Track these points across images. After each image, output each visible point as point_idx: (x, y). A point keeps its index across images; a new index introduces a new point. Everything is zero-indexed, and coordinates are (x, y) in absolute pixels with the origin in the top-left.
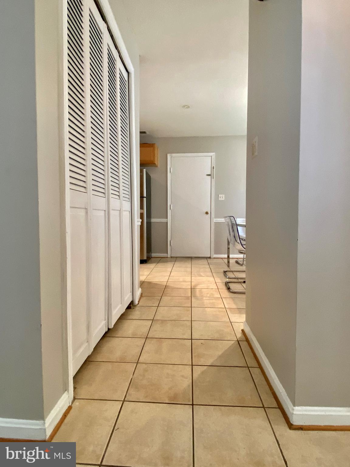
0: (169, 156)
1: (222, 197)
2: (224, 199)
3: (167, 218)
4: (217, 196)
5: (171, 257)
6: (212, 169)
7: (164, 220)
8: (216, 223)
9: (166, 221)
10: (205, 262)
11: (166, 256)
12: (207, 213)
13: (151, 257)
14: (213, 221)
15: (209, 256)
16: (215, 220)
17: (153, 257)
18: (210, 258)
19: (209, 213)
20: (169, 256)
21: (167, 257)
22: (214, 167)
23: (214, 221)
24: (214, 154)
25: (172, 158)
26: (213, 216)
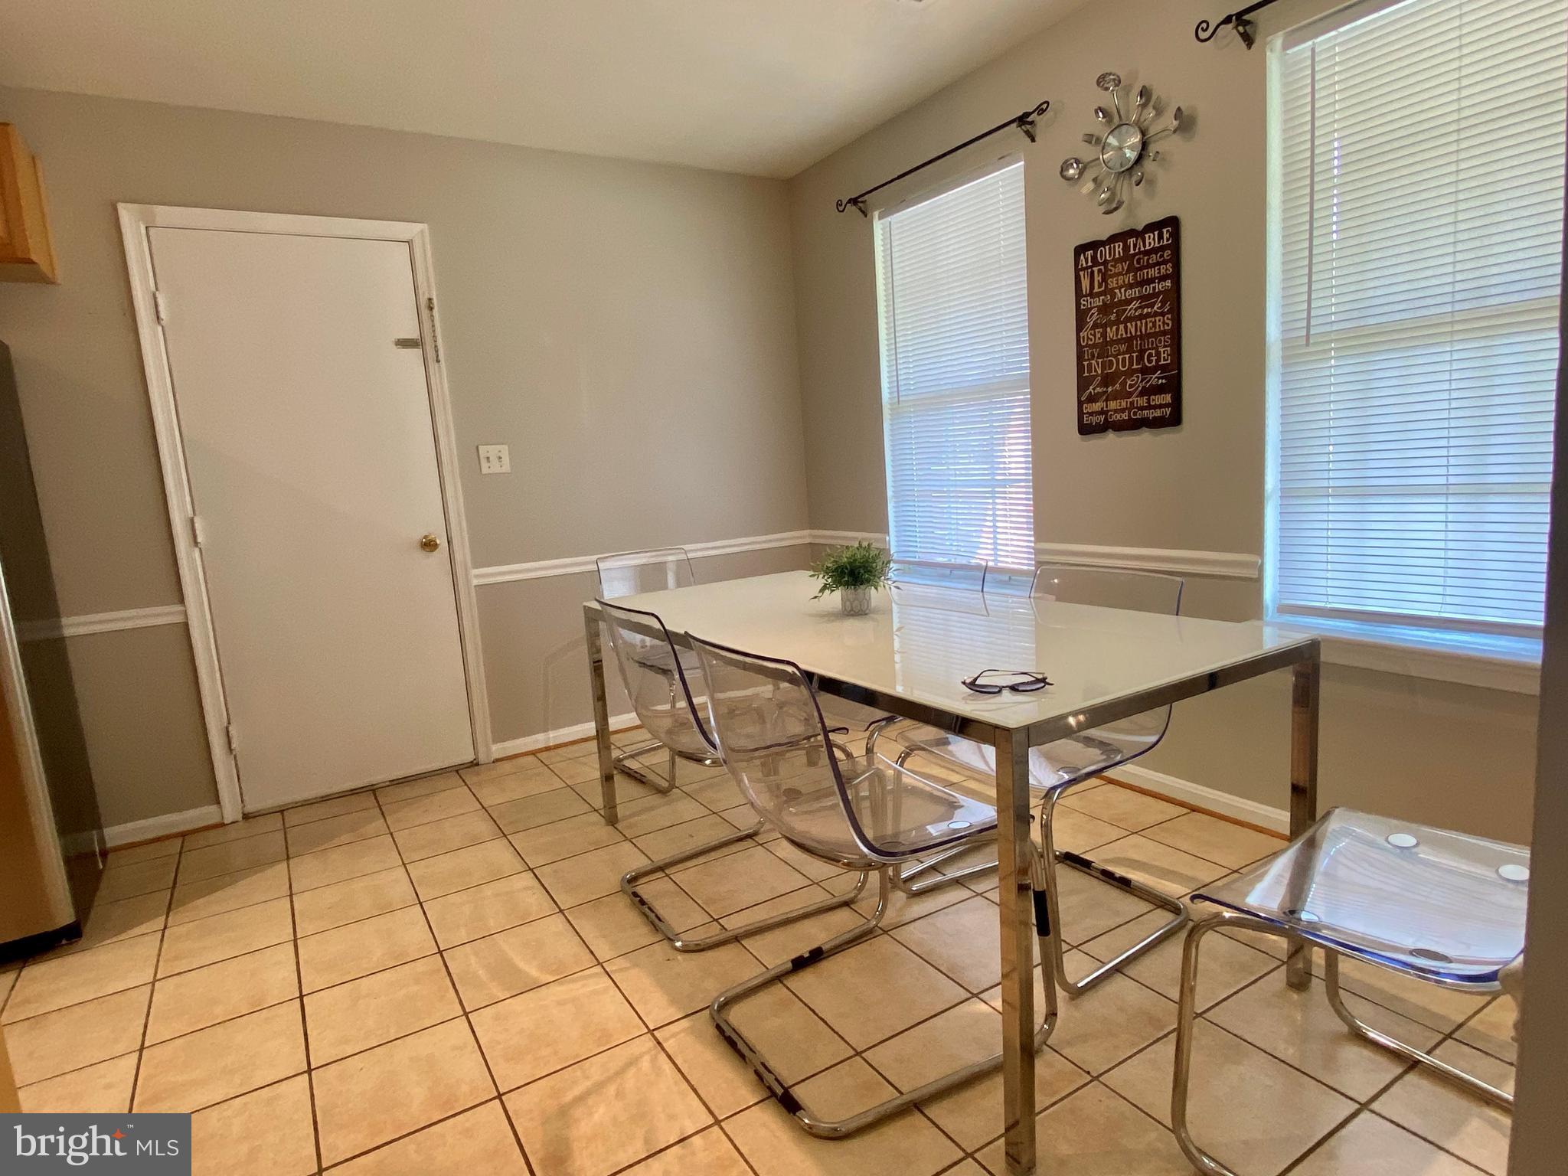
0: (127, 214)
1: (497, 459)
2: (506, 467)
3: (182, 600)
4: (471, 458)
5: (246, 817)
6: (425, 312)
7: (164, 615)
8: (485, 591)
9: (179, 619)
10: (455, 797)
11: (216, 820)
12: (429, 545)
13: (104, 854)
14: (468, 581)
15: (470, 757)
16: (477, 576)
17: (117, 849)
18: (474, 764)
19: (442, 541)
20: (230, 811)
21: (222, 825)
22: (435, 301)
23: (475, 582)
24: (422, 232)
25: (152, 231)
26: (462, 553)
